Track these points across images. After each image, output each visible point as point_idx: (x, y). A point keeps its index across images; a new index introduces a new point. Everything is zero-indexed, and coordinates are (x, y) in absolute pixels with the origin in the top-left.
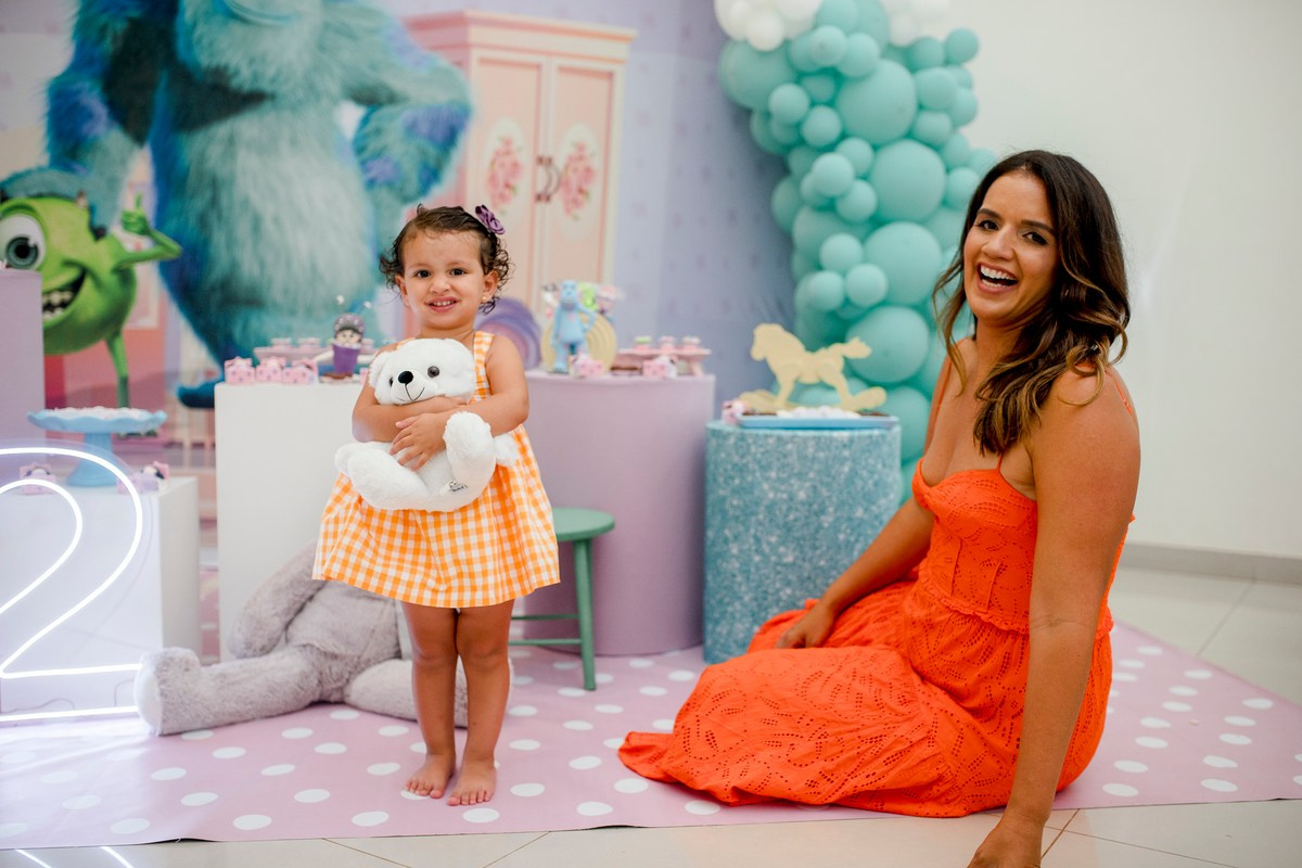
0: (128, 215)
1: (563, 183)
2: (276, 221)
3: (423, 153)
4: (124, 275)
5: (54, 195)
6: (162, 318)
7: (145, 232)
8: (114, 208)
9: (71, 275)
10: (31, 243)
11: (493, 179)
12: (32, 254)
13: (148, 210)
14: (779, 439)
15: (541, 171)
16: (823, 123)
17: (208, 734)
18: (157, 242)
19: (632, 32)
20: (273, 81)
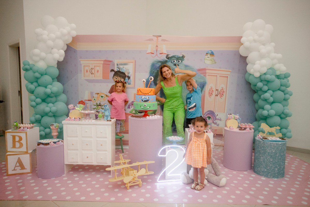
1: (220, 93)
11: (209, 93)
14: (270, 143)
15: (216, 91)
16: (265, 88)
19: (231, 70)
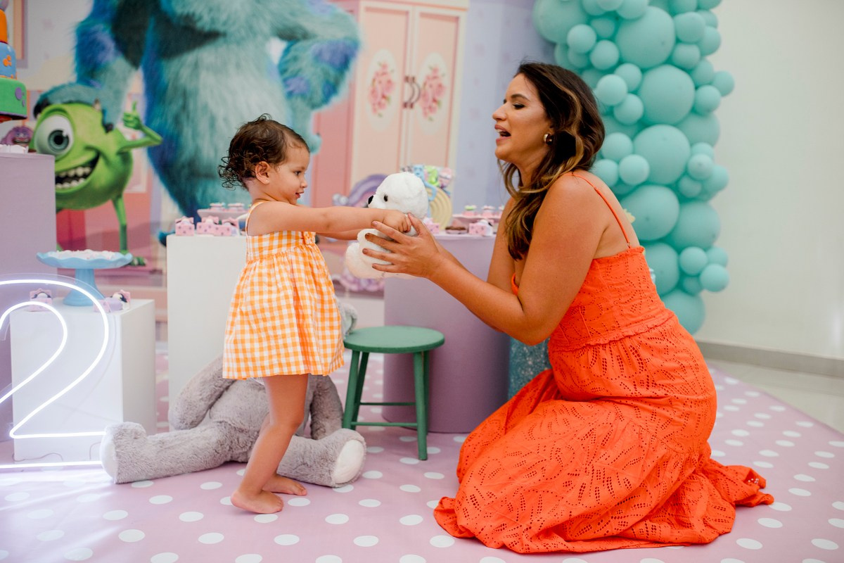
0: (128, 116)
1: (422, 95)
2: (226, 120)
3: (326, 73)
4: (125, 156)
5: (79, 102)
6: (149, 187)
7: (138, 127)
8: (118, 111)
9: (90, 156)
10: (64, 134)
11: (373, 92)
12: (65, 141)
13: (141, 113)
15: (407, 86)
16: (606, 53)
17: (150, 484)
18: (147, 135)
20: (225, 23)
